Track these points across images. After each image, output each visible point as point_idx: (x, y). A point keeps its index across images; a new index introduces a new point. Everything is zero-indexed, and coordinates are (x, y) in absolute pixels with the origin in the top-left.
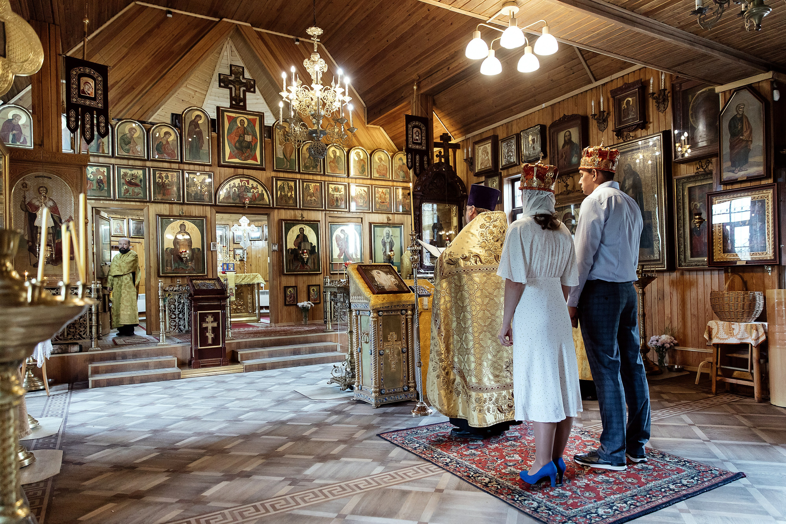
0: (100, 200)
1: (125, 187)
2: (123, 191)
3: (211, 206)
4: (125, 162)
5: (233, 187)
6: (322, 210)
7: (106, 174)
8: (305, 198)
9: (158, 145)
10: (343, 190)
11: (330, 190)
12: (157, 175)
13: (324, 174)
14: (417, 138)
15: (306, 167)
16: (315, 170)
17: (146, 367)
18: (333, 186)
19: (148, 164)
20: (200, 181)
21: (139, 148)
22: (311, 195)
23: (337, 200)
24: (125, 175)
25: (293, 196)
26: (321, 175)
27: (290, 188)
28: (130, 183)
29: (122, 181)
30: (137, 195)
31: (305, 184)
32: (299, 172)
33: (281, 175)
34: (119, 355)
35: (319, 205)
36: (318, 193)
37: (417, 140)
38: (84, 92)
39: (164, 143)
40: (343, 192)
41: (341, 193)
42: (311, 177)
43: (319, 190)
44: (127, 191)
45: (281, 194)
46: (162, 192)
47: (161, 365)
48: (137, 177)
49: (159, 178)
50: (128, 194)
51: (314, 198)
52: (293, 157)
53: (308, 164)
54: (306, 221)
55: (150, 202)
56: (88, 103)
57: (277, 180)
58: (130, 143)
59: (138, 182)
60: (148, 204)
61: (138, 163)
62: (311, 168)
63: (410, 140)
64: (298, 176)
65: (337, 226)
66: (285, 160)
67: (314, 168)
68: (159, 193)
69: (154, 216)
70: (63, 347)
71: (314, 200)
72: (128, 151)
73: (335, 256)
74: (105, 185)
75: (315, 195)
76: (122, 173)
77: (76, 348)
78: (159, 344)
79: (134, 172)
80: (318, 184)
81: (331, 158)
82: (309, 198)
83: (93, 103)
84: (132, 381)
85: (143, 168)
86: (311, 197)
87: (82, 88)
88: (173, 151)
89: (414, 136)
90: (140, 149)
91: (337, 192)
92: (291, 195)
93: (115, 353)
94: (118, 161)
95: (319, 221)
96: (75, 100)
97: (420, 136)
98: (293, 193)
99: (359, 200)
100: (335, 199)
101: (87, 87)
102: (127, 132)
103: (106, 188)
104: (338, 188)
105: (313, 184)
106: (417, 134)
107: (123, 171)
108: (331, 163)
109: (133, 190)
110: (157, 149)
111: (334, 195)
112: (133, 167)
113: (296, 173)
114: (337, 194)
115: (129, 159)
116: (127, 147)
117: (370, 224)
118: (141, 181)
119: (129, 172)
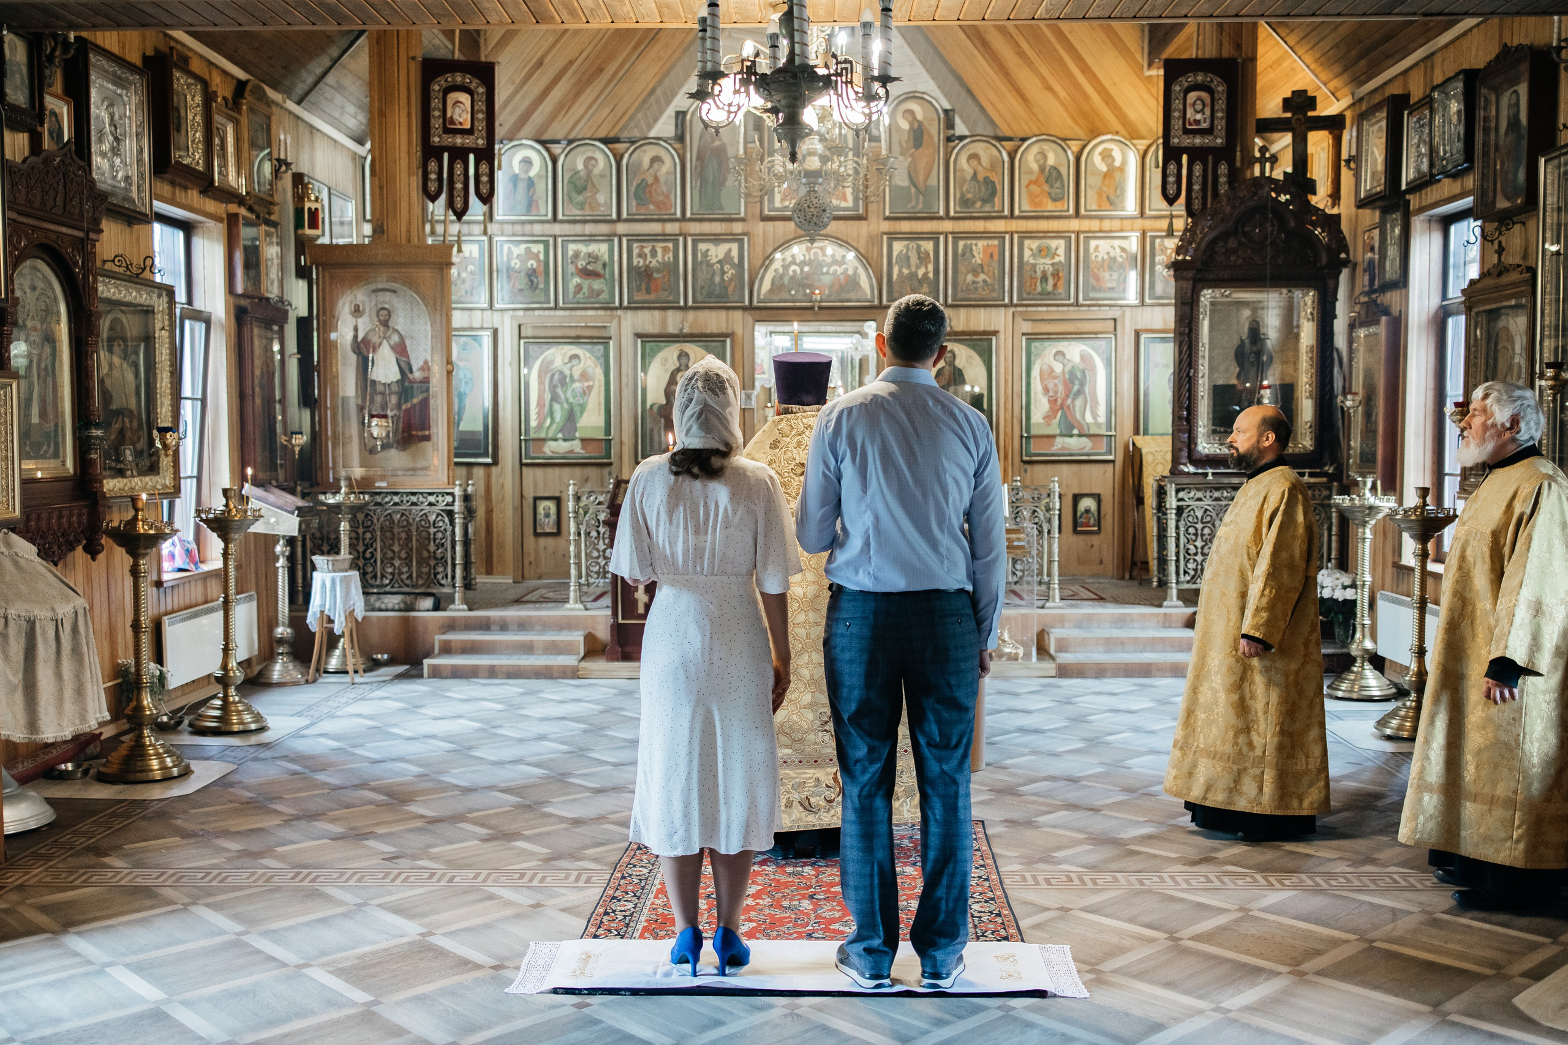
0: (534, 309)
1: (577, 280)
2: (572, 288)
3: (744, 309)
4: (578, 228)
5: (791, 263)
6: (1005, 306)
7: (542, 257)
8: (961, 277)
9: (638, 186)
10: (1061, 251)
11: (1027, 253)
12: (636, 251)
13: (1012, 216)
14: (1199, 117)
15: (965, 202)
16: (987, 208)
17: (528, 648)
18: (1034, 244)
19: (621, 228)
20: (721, 256)
21: (601, 198)
22: (976, 271)
23: (1044, 278)
24: (577, 255)
25: (931, 275)
26: (1005, 217)
27: (923, 258)
28: (586, 273)
29: (571, 268)
30: (598, 295)
31: (961, 244)
32: (947, 217)
33: (905, 226)
34: (494, 622)
35: (995, 295)
36: (995, 265)
37: (1197, 122)
38: (452, 122)
39: (650, 180)
40: (1061, 258)
41: (1057, 259)
42: (979, 226)
43: (996, 257)
44: (579, 288)
45: (900, 272)
46: (644, 286)
47: (554, 649)
48: (596, 258)
49: (640, 256)
50: (580, 295)
51: (982, 277)
52: (932, 181)
53: (969, 196)
54: (963, 333)
55: (621, 307)
56: (459, 140)
57: (891, 240)
58: (585, 189)
59: (598, 268)
60: (619, 312)
61: (604, 228)
62: (978, 204)
63: (1177, 124)
64: (948, 226)
65: (1046, 344)
66: (913, 190)
67: (985, 201)
68: (639, 289)
69: (631, 338)
70: (408, 599)
71: (984, 281)
72: (582, 206)
73: (1037, 417)
74: (541, 279)
75: (986, 269)
76: (570, 253)
77: (428, 603)
78: (567, 606)
79: (593, 248)
80: (996, 242)
81: (1031, 172)
82: (970, 278)
83: (468, 141)
84: (492, 673)
85: (609, 238)
86: (975, 273)
87: (449, 115)
88: (668, 196)
89: (1190, 112)
90: (604, 199)
91: (1046, 257)
92: (926, 274)
93: (488, 618)
94: (567, 229)
95: (995, 333)
96: (437, 139)
97: (1208, 111)
98: (931, 267)
99: (1106, 275)
100: (1039, 274)
101: (458, 111)
102: (580, 166)
103: (541, 286)
104: (1048, 248)
105: (981, 244)
106: (1199, 107)
107: (572, 248)
108: (1032, 187)
109: (590, 288)
110: (636, 196)
111: (1034, 266)
112: (591, 238)
113: (941, 218)
114: (1045, 264)
115: (585, 222)
116: (580, 198)
117: (1137, 334)
118: (604, 265)
119: (583, 249)
